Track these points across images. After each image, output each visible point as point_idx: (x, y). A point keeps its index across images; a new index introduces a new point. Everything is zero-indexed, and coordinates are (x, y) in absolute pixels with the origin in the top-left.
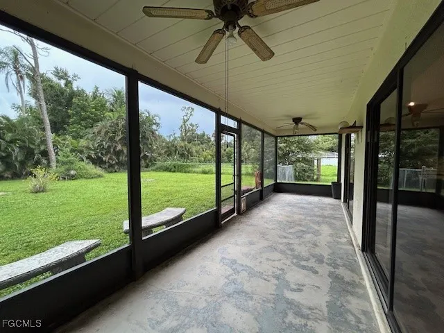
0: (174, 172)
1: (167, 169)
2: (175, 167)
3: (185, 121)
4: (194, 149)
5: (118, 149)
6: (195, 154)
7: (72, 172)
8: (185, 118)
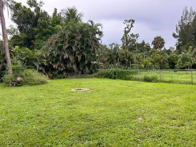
0: (115, 78)
1: (108, 76)
2: (115, 74)
3: (126, 32)
4: (134, 56)
5: (65, 57)
6: (135, 61)
7: (19, 79)
8: (127, 29)
